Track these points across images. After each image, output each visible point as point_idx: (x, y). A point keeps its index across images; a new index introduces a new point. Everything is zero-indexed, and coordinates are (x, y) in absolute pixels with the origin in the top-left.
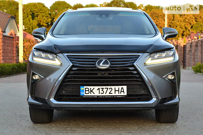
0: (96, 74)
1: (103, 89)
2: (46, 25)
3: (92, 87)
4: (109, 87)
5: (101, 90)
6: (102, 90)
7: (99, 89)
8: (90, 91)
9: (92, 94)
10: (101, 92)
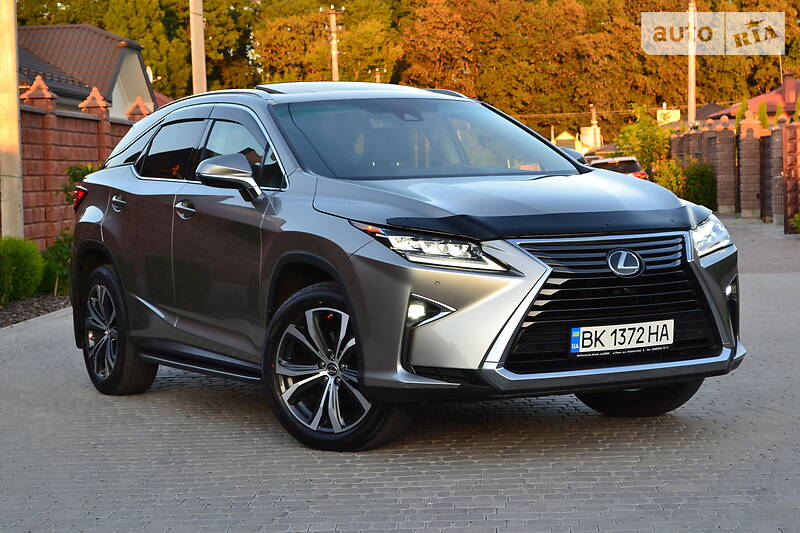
0: (609, 293)
1: (624, 330)
2: (221, 56)
3: (600, 329)
4: (637, 326)
5: (619, 333)
6: (622, 335)
7: (615, 332)
8: (593, 338)
9: (599, 348)
10: (620, 339)
